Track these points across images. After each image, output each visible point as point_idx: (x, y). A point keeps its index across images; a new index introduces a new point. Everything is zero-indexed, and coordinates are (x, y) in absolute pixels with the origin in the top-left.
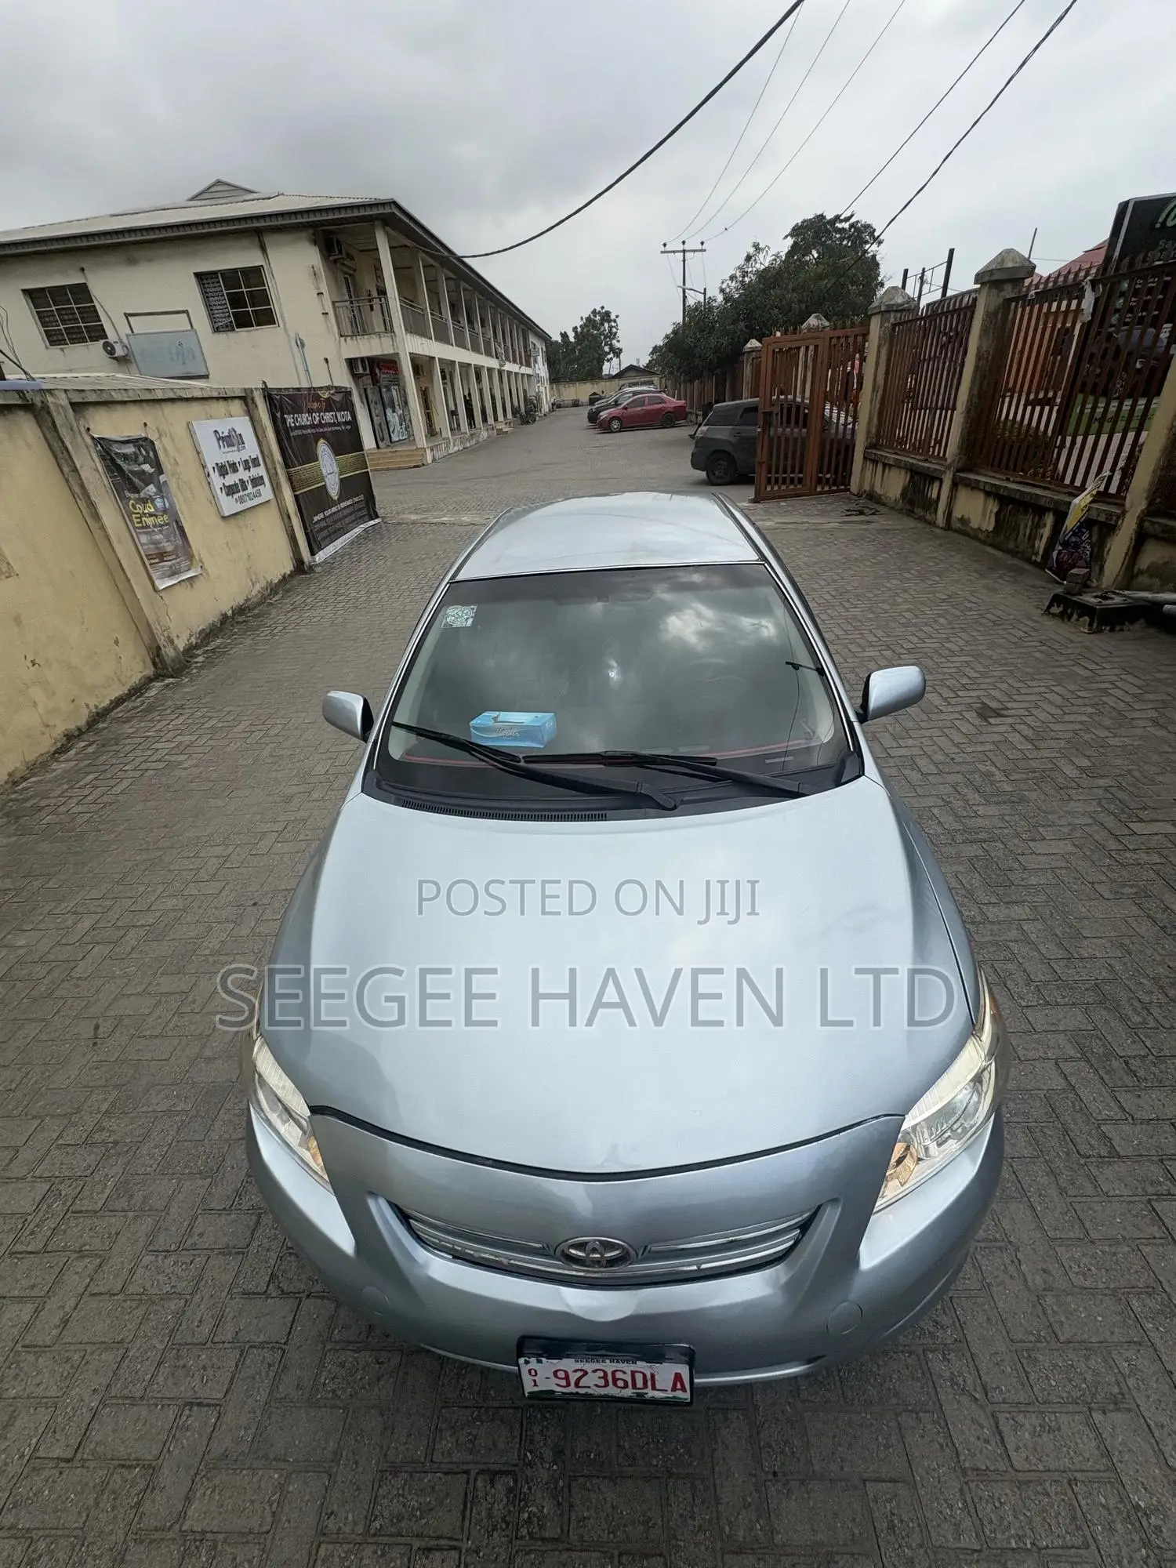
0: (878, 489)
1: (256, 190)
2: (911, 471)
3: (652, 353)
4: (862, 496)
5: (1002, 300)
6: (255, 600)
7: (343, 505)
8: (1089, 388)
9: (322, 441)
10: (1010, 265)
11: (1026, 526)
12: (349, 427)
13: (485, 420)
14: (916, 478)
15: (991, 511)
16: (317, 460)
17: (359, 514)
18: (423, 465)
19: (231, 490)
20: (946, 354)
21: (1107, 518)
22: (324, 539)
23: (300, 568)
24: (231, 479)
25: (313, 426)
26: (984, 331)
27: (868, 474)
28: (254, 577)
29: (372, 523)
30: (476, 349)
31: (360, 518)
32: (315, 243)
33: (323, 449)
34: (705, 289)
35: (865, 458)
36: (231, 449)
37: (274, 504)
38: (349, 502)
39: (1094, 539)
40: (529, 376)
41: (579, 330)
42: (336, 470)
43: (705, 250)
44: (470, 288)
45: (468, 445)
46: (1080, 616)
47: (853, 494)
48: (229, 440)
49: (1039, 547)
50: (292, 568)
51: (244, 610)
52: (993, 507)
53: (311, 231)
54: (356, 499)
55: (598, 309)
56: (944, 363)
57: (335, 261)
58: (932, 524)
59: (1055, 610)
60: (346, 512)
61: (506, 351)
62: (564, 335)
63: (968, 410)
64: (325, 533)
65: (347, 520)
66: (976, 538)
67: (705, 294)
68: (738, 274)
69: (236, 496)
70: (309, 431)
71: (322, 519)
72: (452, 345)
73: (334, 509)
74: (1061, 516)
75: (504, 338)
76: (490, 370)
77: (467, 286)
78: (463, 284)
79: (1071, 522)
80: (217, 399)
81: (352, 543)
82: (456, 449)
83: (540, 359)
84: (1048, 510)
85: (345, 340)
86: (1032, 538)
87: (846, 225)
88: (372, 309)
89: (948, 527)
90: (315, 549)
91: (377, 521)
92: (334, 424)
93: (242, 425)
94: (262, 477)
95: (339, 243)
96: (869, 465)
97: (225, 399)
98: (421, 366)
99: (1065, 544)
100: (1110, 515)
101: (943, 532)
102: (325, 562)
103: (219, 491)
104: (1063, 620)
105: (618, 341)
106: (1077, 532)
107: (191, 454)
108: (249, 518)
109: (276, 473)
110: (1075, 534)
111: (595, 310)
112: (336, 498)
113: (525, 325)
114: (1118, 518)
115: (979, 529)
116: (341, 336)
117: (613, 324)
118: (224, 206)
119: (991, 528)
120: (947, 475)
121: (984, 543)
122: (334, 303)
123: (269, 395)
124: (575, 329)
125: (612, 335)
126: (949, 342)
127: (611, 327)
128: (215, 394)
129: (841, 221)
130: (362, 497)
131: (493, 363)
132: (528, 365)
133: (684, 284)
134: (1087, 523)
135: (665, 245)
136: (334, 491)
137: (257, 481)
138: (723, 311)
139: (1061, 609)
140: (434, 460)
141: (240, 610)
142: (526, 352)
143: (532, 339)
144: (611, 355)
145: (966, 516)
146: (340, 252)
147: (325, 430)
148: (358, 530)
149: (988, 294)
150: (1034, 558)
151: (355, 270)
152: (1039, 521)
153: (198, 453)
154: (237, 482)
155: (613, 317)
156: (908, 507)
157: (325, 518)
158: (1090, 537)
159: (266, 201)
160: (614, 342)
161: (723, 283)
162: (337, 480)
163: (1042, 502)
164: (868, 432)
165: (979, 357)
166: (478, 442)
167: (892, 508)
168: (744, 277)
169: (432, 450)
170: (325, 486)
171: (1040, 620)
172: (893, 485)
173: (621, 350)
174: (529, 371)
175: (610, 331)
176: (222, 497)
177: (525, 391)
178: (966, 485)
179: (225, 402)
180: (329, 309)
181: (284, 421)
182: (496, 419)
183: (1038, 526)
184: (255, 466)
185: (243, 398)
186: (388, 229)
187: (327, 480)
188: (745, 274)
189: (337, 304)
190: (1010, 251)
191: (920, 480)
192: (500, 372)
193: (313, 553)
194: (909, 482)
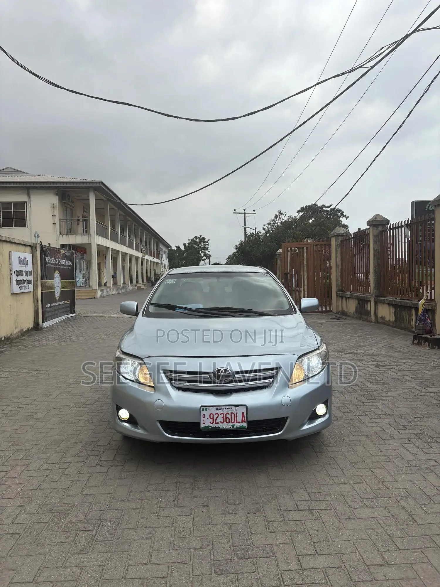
0: (345, 310)
1: (27, 172)
2: (358, 299)
3: (228, 259)
4: (338, 314)
5: (379, 231)
6: (14, 336)
7: (60, 303)
8: (419, 263)
9: (57, 271)
10: (379, 219)
11: (406, 317)
12: (70, 268)
13: (131, 282)
14: (360, 302)
15: (392, 313)
16: (53, 279)
17: (66, 310)
18: (95, 298)
19: (19, 283)
20: (363, 251)
21: (431, 308)
22: (49, 317)
23: (37, 327)
24: (20, 278)
25: (55, 264)
26: (375, 242)
27: (340, 303)
28: (16, 325)
29: (71, 315)
30: (131, 247)
31: (66, 311)
32: (57, 195)
33: (57, 275)
34: (256, 228)
35: (337, 296)
36: (23, 265)
37: (32, 294)
38: (62, 303)
39: (431, 318)
40: (158, 263)
41: (187, 245)
42: (60, 286)
43: (255, 214)
44: (131, 220)
45: (121, 292)
46: (424, 343)
47: (334, 313)
48: (23, 262)
49: (413, 325)
50: (32, 326)
51: (9, 339)
52: (392, 310)
53: (57, 190)
54: (66, 302)
55: (198, 236)
56: (363, 255)
57: (65, 203)
58: (370, 321)
59: (416, 342)
60: (60, 307)
61: (147, 249)
62: (178, 247)
63: (375, 271)
64: (49, 314)
65: (60, 311)
66: (389, 325)
67: (255, 230)
68: (272, 223)
69: (20, 286)
70: (53, 266)
71: (50, 307)
72: (119, 243)
73: (55, 304)
74: (417, 309)
75: (146, 243)
76: (137, 258)
77: (130, 219)
78: (128, 218)
79: (420, 311)
80: (22, 245)
81: (61, 322)
82: (114, 293)
83: (164, 256)
84: (412, 308)
85: (62, 236)
86: (410, 321)
87: (329, 209)
88: (78, 224)
89: (377, 322)
90: (44, 321)
91: (74, 315)
92: (63, 265)
93: (29, 257)
94: (31, 280)
95: (69, 196)
96: (340, 299)
97: (25, 245)
98: (102, 251)
99: (420, 320)
100: (432, 306)
101: (375, 324)
102: (48, 327)
103: (14, 281)
104: (419, 346)
105: (209, 251)
106: (423, 315)
107: (8, 264)
108: (21, 297)
109: (37, 280)
110: (423, 316)
111: (197, 236)
112: (57, 299)
113: (158, 239)
114: (435, 307)
115: (389, 321)
116: (61, 234)
117: (206, 243)
118: (10, 177)
119: (394, 320)
120: (372, 299)
121: (392, 326)
122: (60, 219)
123: (42, 247)
124: (185, 244)
125: (205, 248)
126: (364, 247)
127: (205, 245)
128: (22, 243)
129: (326, 207)
130: (68, 302)
131: (140, 255)
132: (158, 258)
133: (245, 225)
134: (426, 311)
135: (235, 210)
136: (57, 295)
137: (29, 282)
138: (265, 237)
139: (417, 341)
140: (101, 296)
141: (7, 339)
142: (157, 252)
143: (161, 246)
144: (205, 257)
145: (383, 316)
146: (69, 199)
147: (60, 267)
148: (64, 317)
149: (373, 229)
150: (412, 330)
151: (73, 207)
152: (410, 313)
153: (10, 264)
154: (22, 280)
155: (206, 240)
156: (359, 316)
157: (51, 307)
158: (428, 317)
159: (34, 177)
160: (206, 251)
161: (264, 226)
162: (60, 291)
163: (408, 305)
164: (337, 285)
165: (375, 251)
166: (126, 291)
167: (353, 317)
168: (275, 224)
169: (101, 291)
170: (54, 291)
171: (411, 346)
172: (352, 306)
173: (210, 256)
174: (158, 261)
175: (205, 246)
176: (14, 284)
177: (155, 270)
178: (380, 302)
179: (24, 247)
180: (57, 222)
181: (45, 259)
182: (137, 282)
183: (410, 315)
184: (29, 275)
185: (31, 247)
186: (96, 192)
187: (56, 289)
188: (275, 223)
189: (61, 220)
190: (378, 215)
191: (362, 302)
192: (142, 260)
193: (43, 322)
194: (358, 305)
